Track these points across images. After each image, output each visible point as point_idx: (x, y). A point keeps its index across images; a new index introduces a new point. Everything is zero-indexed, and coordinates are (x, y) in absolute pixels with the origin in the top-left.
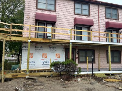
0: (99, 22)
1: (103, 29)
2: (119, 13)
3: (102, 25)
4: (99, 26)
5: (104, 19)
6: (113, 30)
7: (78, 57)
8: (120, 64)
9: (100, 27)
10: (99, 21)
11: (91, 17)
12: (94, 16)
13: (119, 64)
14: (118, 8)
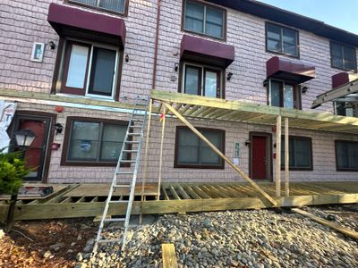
0: (157, 39)
1: (169, 59)
2: (228, 22)
3: (166, 48)
4: (156, 49)
5: (178, 32)
6: (206, 70)
7: (62, 143)
8: (221, 171)
9: (160, 52)
10: (157, 34)
11: (130, 19)
12: (142, 17)
13: (217, 171)
14: (228, 7)
